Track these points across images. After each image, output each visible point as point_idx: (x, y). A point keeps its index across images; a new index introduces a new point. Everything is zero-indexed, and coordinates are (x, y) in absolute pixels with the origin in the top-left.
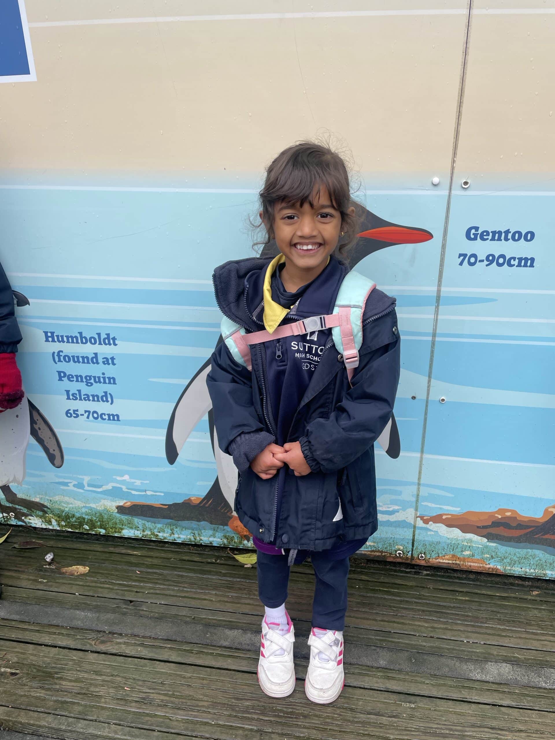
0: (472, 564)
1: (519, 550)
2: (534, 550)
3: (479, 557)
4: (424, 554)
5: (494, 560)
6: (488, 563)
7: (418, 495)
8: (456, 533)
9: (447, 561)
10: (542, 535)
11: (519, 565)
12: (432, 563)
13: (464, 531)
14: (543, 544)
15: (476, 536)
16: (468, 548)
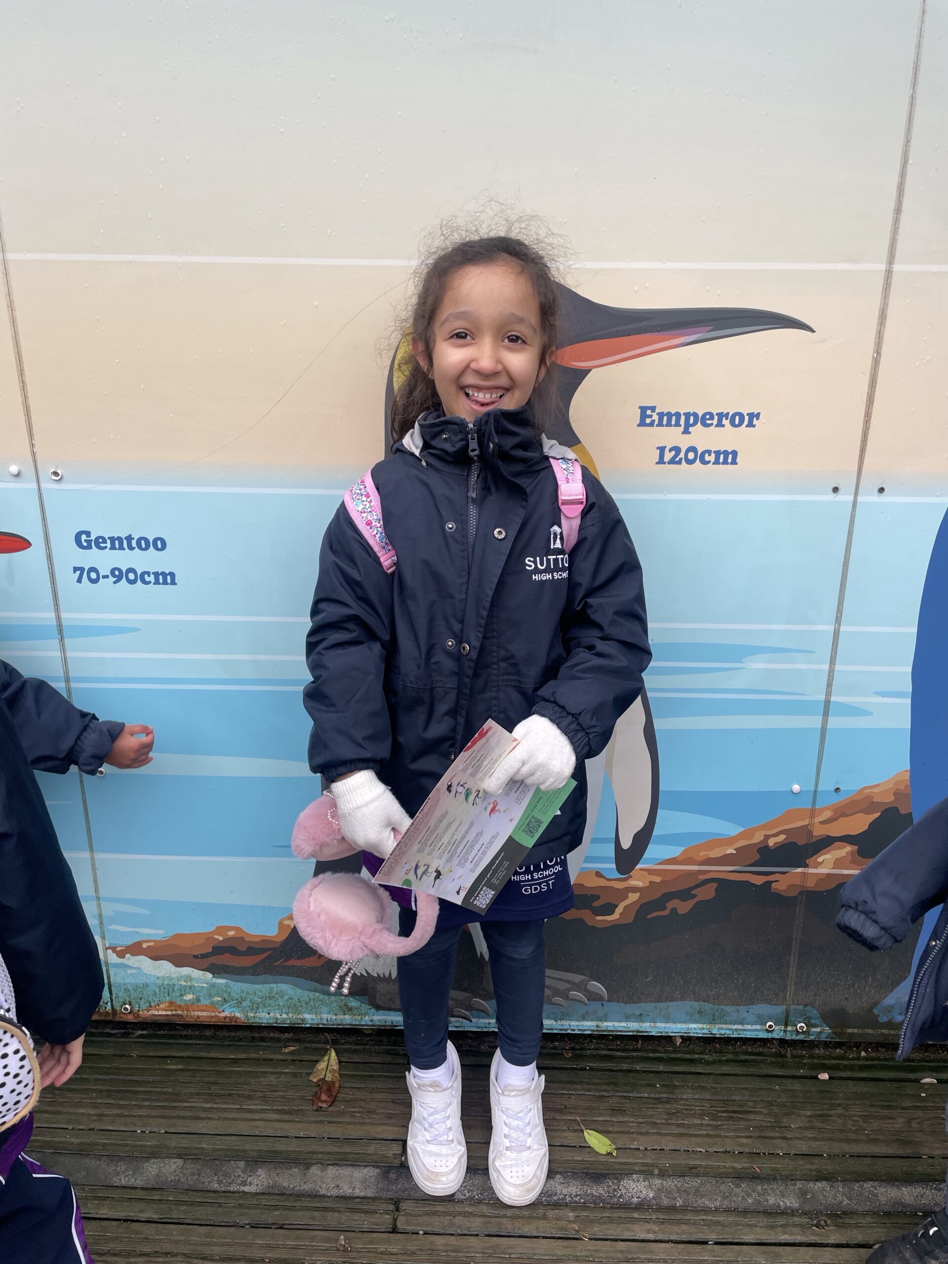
0: (200, 1014)
1: (260, 986)
2: (279, 985)
3: (207, 1002)
4: (130, 1004)
5: (228, 1004)
6: (221, 1010)
7: (100, 916)
8: (166, 969)
9: (164, 1013)
10: (284, 962)
11: (265, 1009)
12: (144, 1017)
13: (177, 965)
14: (289, 975)
15: (195, 971)
16: (188, 989)
